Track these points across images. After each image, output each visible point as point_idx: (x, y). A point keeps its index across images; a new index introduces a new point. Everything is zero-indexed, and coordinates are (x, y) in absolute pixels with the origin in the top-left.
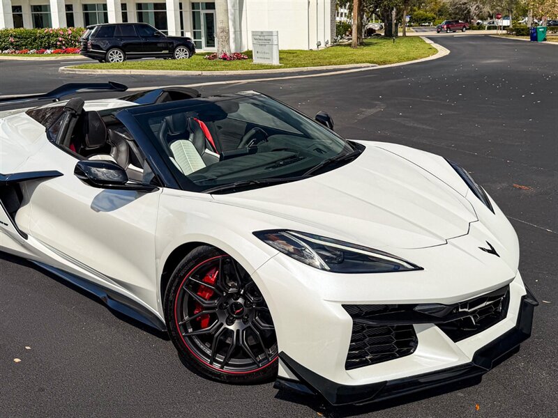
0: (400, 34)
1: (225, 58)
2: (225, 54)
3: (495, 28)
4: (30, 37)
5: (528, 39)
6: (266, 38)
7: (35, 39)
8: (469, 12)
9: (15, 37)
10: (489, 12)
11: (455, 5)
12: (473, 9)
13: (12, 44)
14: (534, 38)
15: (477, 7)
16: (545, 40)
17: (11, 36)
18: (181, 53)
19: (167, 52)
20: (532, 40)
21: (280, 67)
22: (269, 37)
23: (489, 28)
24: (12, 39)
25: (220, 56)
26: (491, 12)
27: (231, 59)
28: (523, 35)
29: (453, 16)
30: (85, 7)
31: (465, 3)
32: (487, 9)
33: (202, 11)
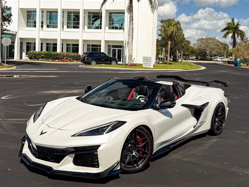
0: (180, 61)
1: (131, 65)
4: (50, 55)
7: (52, 56)
8: (206, 53)
10: (215, 54)
12: (208, 52)
15: (210, 51)
16: (240, 66)
20: (235, 65)
26: (216, 54)
27: (133, 66)
28: (231, 64)
29: (198, 54)
30: (67, 45)
31: (205, 49)
32: (214, 52)
33: (112, 48)
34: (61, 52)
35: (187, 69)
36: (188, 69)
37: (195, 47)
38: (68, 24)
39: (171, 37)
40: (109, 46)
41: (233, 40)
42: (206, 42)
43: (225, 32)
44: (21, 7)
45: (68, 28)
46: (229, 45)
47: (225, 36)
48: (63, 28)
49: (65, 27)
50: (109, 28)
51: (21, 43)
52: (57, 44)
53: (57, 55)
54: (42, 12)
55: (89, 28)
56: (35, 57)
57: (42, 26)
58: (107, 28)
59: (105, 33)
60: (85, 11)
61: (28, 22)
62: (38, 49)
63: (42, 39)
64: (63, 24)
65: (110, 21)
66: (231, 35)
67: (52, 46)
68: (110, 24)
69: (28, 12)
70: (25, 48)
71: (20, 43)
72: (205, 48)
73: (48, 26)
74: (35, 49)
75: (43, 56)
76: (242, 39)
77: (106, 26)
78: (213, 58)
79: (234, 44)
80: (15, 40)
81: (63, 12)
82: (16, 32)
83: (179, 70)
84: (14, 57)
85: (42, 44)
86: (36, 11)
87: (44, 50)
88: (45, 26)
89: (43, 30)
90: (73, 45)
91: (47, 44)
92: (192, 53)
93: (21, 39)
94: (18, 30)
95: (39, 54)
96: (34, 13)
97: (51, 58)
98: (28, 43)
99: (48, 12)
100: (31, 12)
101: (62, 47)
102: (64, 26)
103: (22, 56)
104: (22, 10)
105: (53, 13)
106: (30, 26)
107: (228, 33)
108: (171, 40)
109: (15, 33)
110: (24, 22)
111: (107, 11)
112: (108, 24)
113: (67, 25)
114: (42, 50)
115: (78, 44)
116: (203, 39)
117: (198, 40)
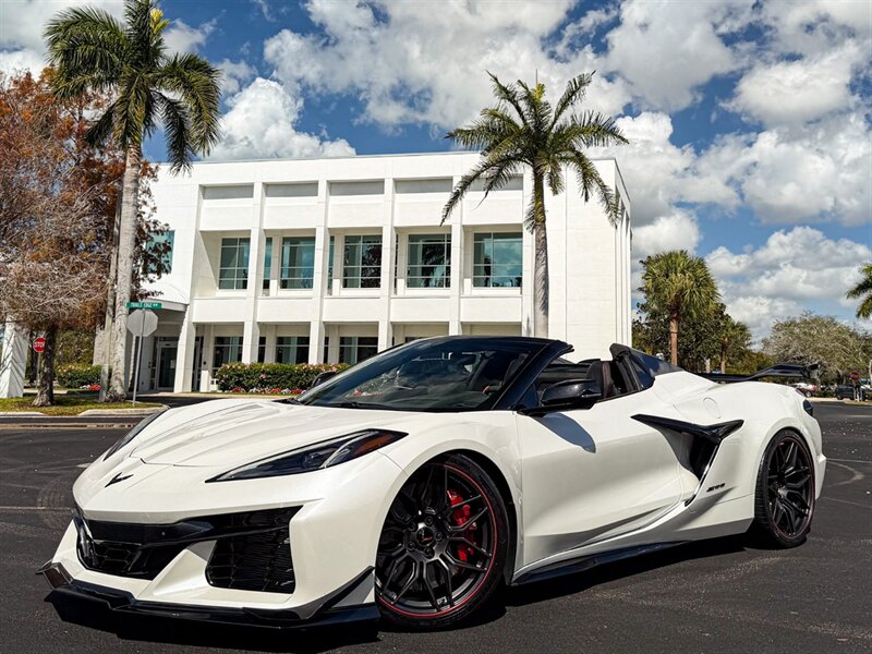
4: (285, 373)
7: (291, 376)
9: (268, 373)
10: (837, 372)
13: (261, 381)
17: (263, 372)
24: (263, 376)
30: (342, 340)
31: (801, 358)
34: (322, 363)
37: (770, 352)
38: (346, 275)
39: (677, 308)
42: (805, 333)
44: (204, 227)
45: (345, 286)
47: (864, 311)
48: (330, 287)
49: (337, 283)
50: (476, 283)
51: (199, 340)
52: (308, 338)
53: (308, 372)
54: (269, 241)
55: (411, 284)
56: (239, 383)
57: (266, 285)
58: (468, 282)
59: (460, 298)
60: (398, 231)
61: (222, 274)
62: (248, 357)
63: (263, 326)
64: (331, 276)
65: (477, 259)
67: (294, 346)
68: (476, 271)
69: (225, 242)
70: (209, 355)
71: (197, 339)
72: (802, 354)
73: (284, 285)
74: (240, 358)
75: (263, 379)
77: (464, 276)
80: (179, 331)
81: (332, 239)
82: (186, 306)
84: (173, 386)
85: (262, 340)
86: (248, 240)
87: (270, 359)
88: (274, 284)
89: (268, 295)
90: (361, 340)
91: (280, 340)
93: (199, 327)
94: (191, 298)
95: (251, 372)
96: (244, 245)
97: (290, 383)
98: (220, 340)
99: (285, 240)
100: (234, 241)
101: (326, 349)
102: (334, 281)
103: (199, 383)
104: (206, 236)
105: (302, 245)
106: (229, 286)
107: (870, 301)
108: (677, 319)
109: (181, 309)
110: (210, 273)
111: (465, 228)
112: (470, 271)
113: (342, 278)
114: (261, 358)
115: (375, 336)
116: (792, 323)
117: (778, 328)
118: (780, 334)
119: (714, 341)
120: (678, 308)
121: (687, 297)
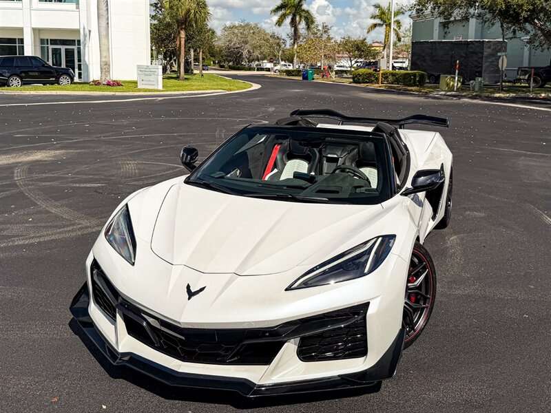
1: (108, 84)
2: (109, 82)
3: (262, 69)
5: (301, 78)
6: (152, 70)
8: (242, 55)
10: (258, 56)
11: (229, 49)
12: (245, 53)
14: (305, 77)
15: (248, 51)
16: (313, 79)
18: (64, 80)
19: (54, 79)
20: (303, 79)
21: (162, 91)
22: (154, 70)
23: (258, 70)
25: (105, 83)
27: (113, 85)
28: (293, 75)
29: (225, 58)
31: (237, 48)
32: (257, 53)
33: (51, 47)
35: (231, 90)
36: (233, 90)
37: (220, 43)
39: (185, 23)
40: (42, 41)
41: (293, 29)
42: (241, 33)
43: (280, 13)
46: (287, 39)
47: (279, 23)
59: (31, 10)
66: (288, 20)
72: (238, 46)
76: (308, 28)
78: (254, 64)
79: (296, 36)
83: (216, 91)
92: (211, 56)
107: (283, 17)
108: (185, 29)
116: (233, 27)
117: (225, 29)
118: (226, 33)
119: (198, 40)
120: (186, 21)
121: (192, 16)
